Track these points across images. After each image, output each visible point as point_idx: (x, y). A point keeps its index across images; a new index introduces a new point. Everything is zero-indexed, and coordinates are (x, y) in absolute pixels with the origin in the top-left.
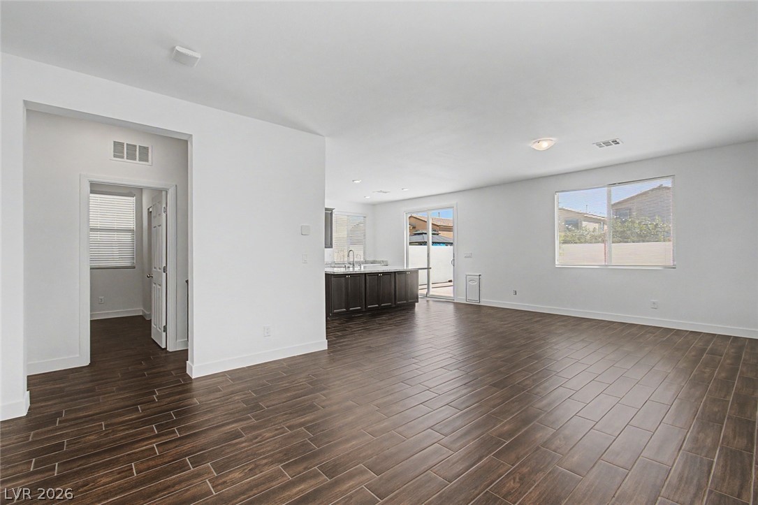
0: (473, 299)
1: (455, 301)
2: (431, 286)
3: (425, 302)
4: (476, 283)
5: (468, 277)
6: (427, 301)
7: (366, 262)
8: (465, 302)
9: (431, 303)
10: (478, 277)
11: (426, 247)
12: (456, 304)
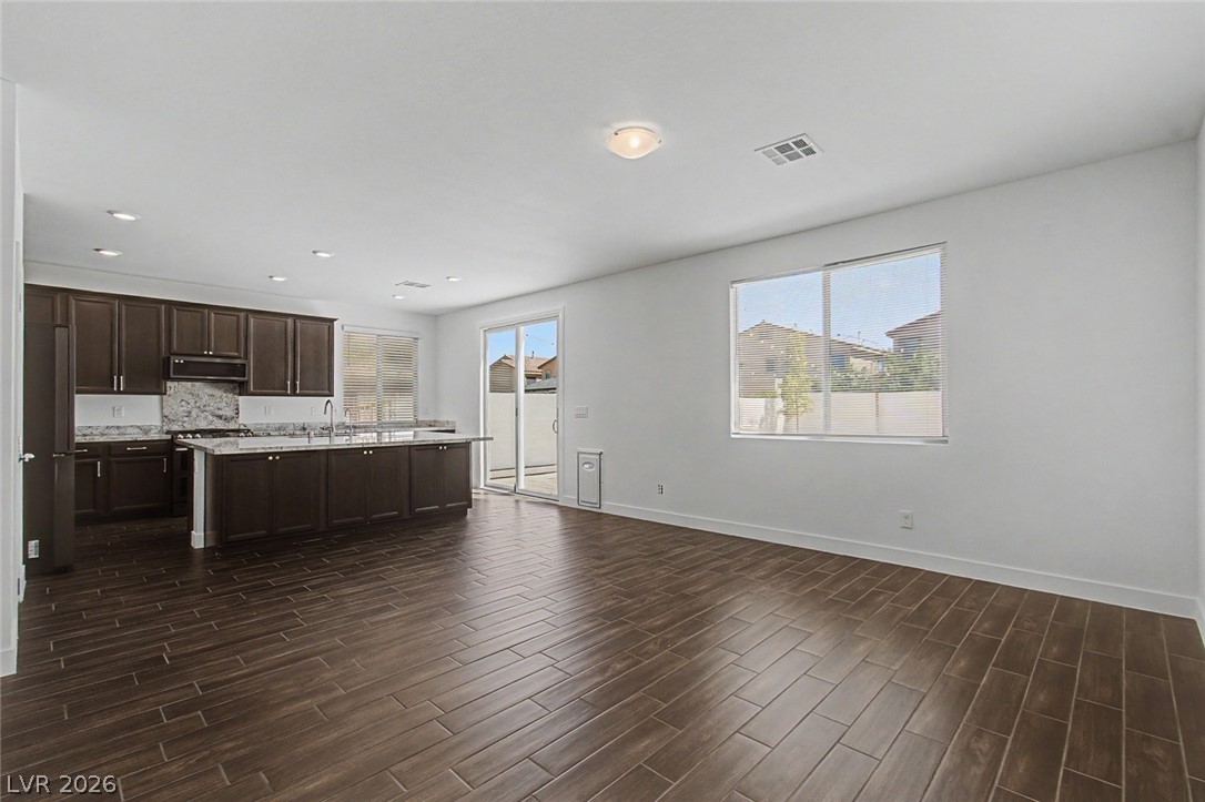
0: (588, 500)
1: (560, 503)
2: (522, 471)
3: (513, 505)
4: (595, 469)
5: (581, 456)
6: (517, 501)
7: (418, 424)
8: (575, 506)
9: (523, 505)
10: (597, 457)
11: (513, 394)
12: (564, 510)
